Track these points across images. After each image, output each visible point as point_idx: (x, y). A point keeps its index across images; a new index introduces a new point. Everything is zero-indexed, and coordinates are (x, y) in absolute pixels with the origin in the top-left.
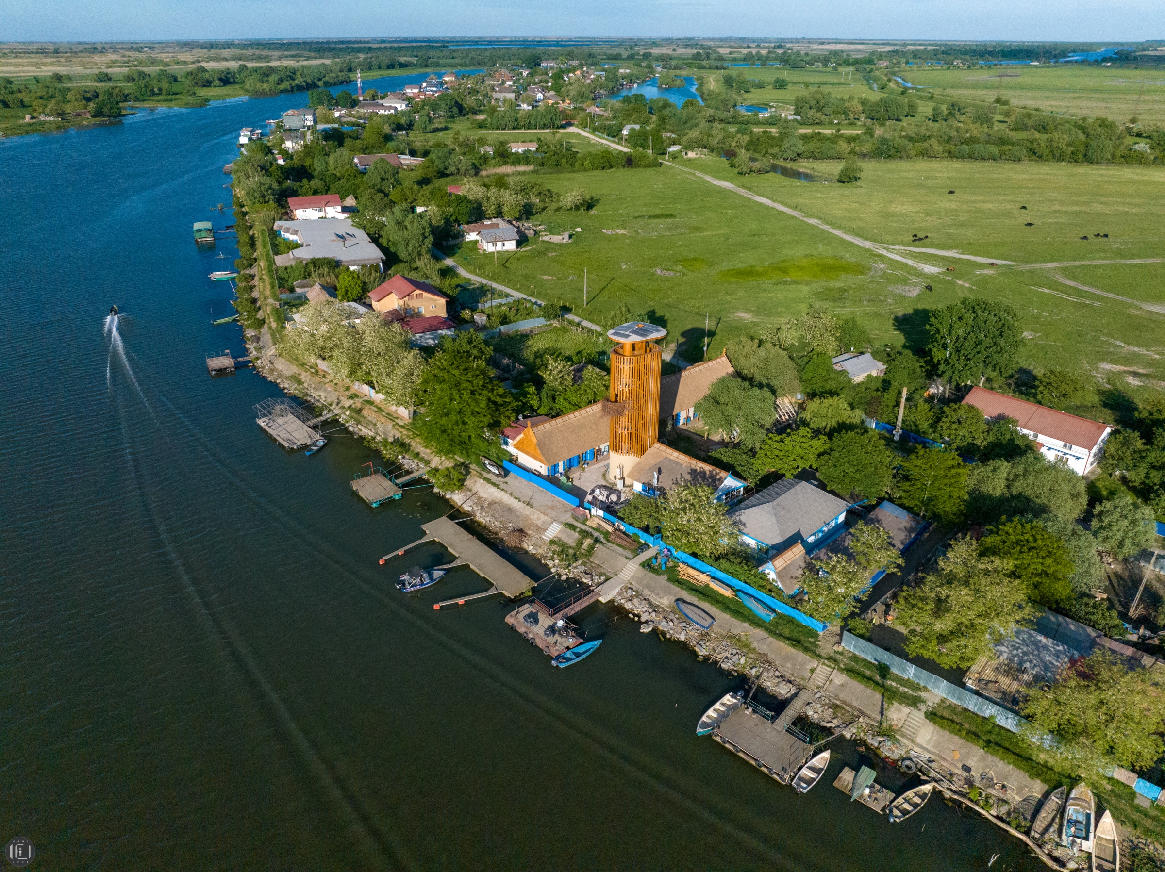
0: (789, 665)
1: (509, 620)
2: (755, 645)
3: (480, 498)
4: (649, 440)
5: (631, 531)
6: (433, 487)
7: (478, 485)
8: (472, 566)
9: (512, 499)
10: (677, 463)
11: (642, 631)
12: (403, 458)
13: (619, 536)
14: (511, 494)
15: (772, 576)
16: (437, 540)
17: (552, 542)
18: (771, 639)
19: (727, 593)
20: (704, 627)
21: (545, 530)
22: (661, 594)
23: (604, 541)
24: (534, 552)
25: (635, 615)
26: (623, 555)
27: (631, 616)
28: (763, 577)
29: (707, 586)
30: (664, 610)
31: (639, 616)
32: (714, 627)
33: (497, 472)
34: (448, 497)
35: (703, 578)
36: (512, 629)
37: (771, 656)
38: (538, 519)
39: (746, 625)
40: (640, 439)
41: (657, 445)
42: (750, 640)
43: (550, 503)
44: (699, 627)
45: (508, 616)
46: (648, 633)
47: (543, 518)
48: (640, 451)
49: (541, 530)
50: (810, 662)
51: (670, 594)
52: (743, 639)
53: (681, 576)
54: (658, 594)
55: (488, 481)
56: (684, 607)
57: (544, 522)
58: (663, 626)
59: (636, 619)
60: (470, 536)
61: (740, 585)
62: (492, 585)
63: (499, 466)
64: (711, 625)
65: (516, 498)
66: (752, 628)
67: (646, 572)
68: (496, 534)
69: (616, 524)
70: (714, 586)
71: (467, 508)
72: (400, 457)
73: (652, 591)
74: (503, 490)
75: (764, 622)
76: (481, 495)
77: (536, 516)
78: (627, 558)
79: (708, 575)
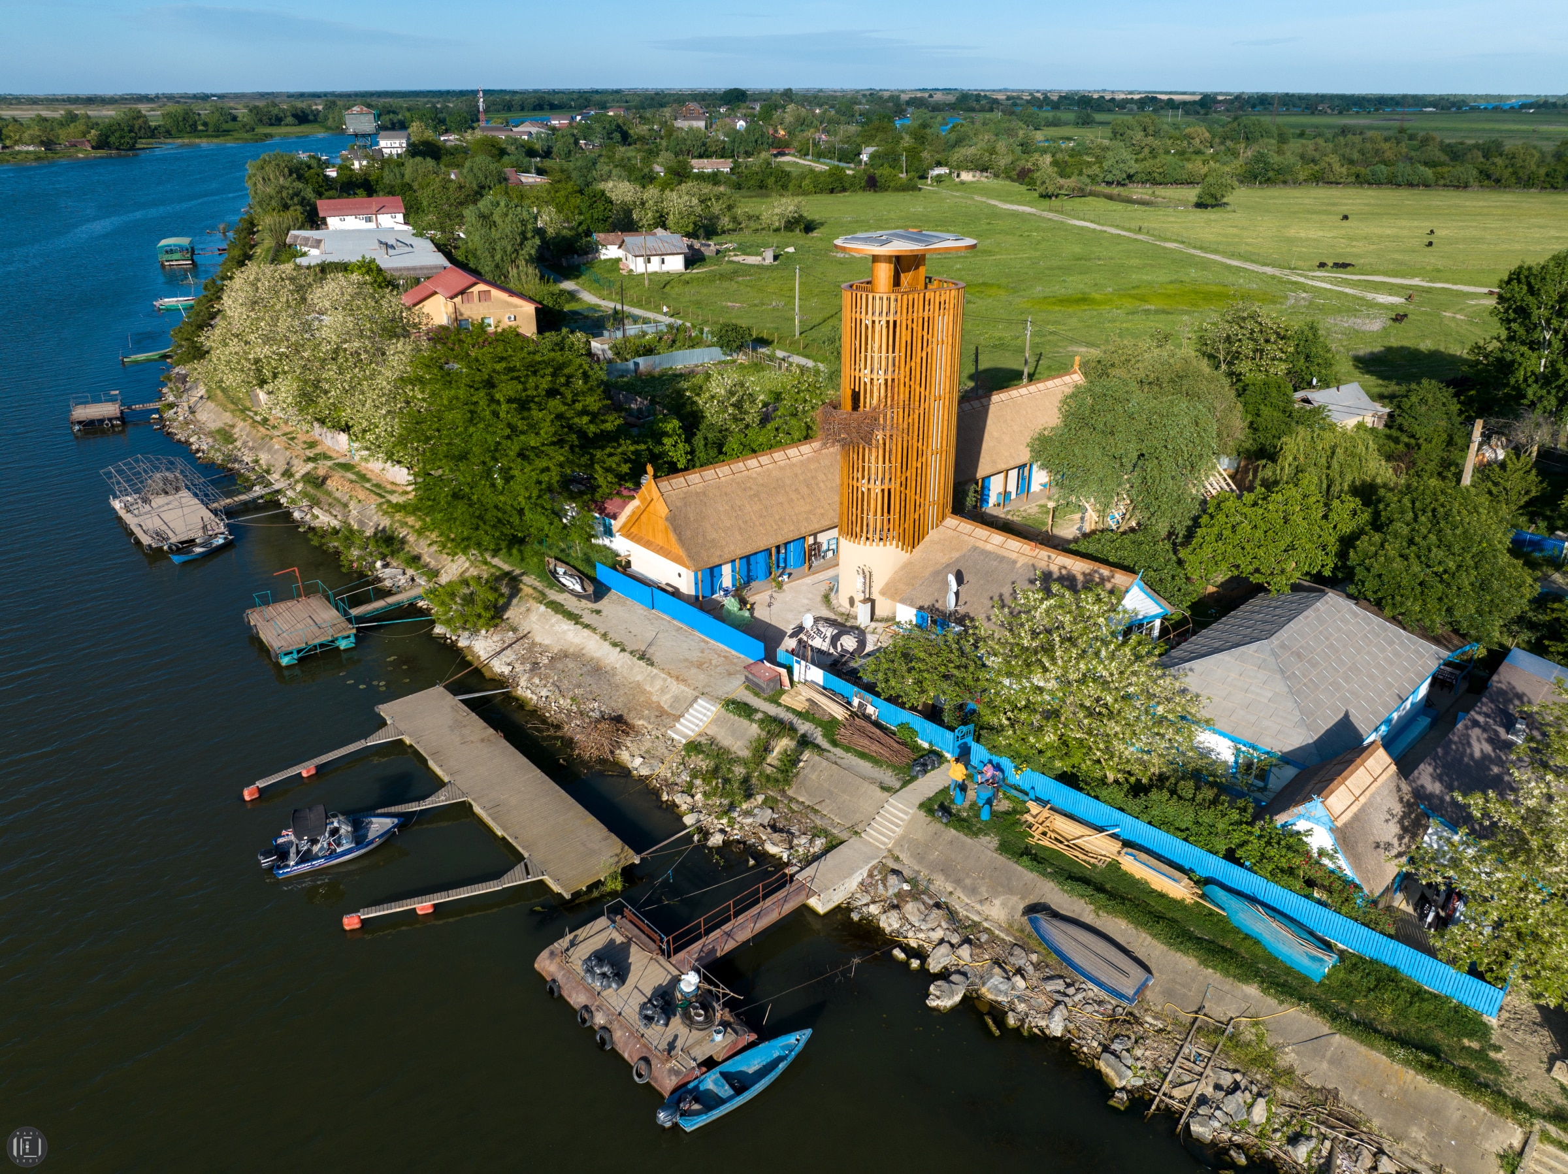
0: (1417, 1134)
1: (546, 964)
2: (1289, 1058)
3: (534, 644)
4: (932, 512)
5: (894, 717)
6: (433, 622)
7: (533, 617)
8: (477, 809)
9: (606, 646)
10: (1002, 559)
11: (932, 1003)
12: (386, 566)
13: (862, 732)
14: (604, 636)
15: (1320, 839)
16: (408, 742)
17: (693, 747)
18: (1339, 1040)
19: (1179, 890)
20: (1120, 996)
21: (677, 718)
22: (984, 892)
23: (825, 744)
24: (645, 772)
25: (911, 952)
26: (873, 781)
27: (899, 954)
28: (1294, 842)
29: (1114, 866)
30: (994, 939)
31: (920, 954)
32: (1149, 994)
33: (578, 588)
34: (462, 643)
35: (1101, 847)
36: (550, 992)
37: (1352, 1099)
38: (663, 690)
39: (1252, 990)
40: (910, 507)
41: (952, 522)
42: (1271, 1040)
43: (695, 655)
44: (1103, 995)
45: (545, 953)
46: (954, 1009)
47: (675, 688)
48: (912, 537)
49: (666, 716)
50: (1492, 1126)
51: (1010, 891)
52: (1248, 1035)
53: (1037, 839)
54: (973, 891)
55: (557, 607)
56: (1056, 933)
57: (676, 699)
58: (995, 989)
59: (915, 964)
60: (491, 731)
61: (1215, 866)
62: (520, 858)
63: (583, 576)
64: (1141, 989)
65: (615, 645)
66: (1272, 1002)
67: (938, 826)
68: (558, 727)
69: (856, 702)
70: (1134, 866)
71: (499, 667)
72: (379, 564)
73: (958, 882)
74: (587, 626)
75: (1305, 980)
76: (538, 639)
77: (658, 684)
78: (885, 788)
79: (1114, 836)
